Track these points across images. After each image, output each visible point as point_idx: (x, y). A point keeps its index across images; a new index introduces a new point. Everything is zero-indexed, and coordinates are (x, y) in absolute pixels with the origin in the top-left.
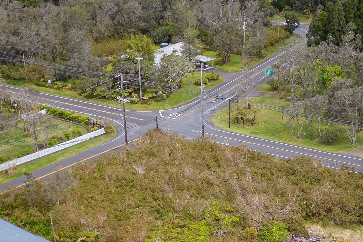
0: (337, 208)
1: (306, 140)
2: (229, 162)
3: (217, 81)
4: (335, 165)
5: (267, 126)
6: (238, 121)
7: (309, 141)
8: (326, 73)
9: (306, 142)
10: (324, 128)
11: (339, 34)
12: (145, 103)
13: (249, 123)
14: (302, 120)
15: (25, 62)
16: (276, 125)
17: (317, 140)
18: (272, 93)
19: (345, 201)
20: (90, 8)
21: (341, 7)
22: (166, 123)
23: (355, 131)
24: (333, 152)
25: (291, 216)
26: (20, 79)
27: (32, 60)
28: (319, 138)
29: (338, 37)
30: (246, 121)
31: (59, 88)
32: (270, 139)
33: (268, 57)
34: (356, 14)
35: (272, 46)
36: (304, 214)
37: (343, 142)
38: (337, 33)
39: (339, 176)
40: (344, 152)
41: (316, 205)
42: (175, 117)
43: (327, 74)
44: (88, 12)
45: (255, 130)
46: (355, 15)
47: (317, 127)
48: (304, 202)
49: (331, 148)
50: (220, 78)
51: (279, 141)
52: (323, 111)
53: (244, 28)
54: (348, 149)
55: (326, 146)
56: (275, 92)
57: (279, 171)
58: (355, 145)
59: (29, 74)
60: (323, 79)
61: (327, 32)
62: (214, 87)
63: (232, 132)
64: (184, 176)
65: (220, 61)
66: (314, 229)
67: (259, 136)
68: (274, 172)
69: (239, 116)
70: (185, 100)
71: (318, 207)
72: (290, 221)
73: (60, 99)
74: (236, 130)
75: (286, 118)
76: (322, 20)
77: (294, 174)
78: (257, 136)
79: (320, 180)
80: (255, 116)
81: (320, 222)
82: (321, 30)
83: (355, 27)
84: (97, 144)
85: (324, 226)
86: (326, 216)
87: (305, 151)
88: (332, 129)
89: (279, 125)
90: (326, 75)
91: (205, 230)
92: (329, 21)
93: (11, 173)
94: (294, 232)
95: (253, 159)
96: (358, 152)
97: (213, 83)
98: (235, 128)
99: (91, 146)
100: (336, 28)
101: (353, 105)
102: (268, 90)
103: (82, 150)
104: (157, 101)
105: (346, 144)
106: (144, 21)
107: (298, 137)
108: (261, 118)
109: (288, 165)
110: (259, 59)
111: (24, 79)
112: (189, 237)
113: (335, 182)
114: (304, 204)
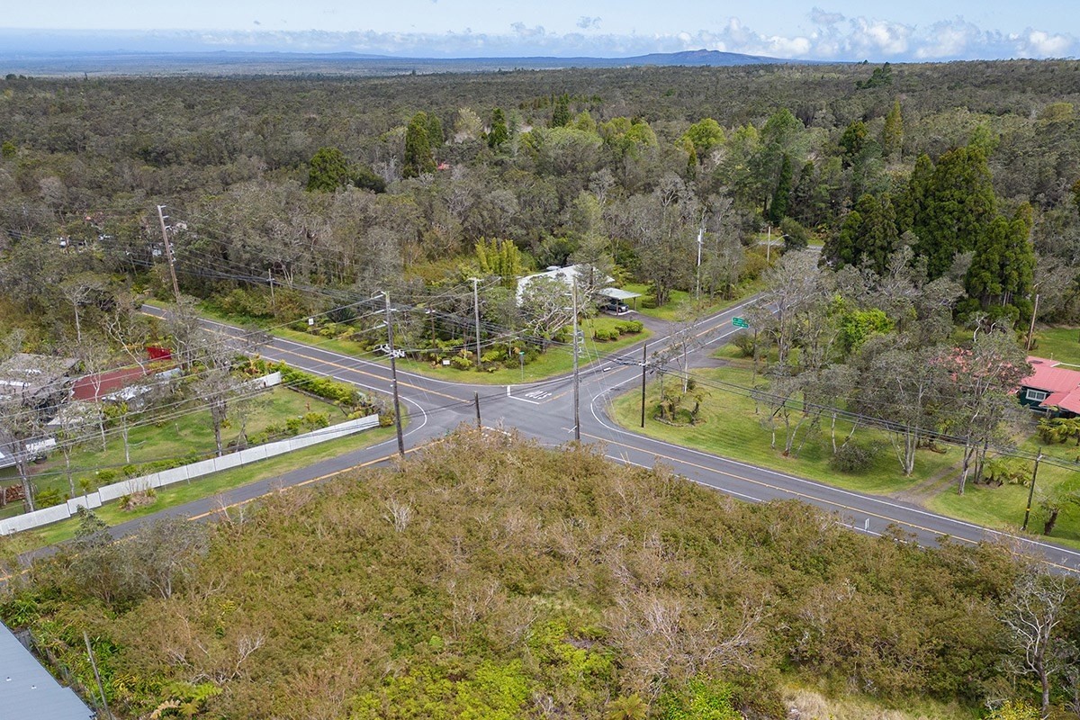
0: (870, 650)
1: (804, 461)
2: (617, 504)
3: (638, 336)
4: (867, 525)
5: (723, 425)
6: (662, 413)
7: (810, 463)
8: (854, 323)
9: (802, 464)
10: (843, 435)
11: (883, 254)
12: (485, 369)
13: (685, 418)
14: (796, 418)
15: (274, 284)
16: (742, 425)
17: (826, 462)
18: (741, 361)
19: (892, 628)
20: (424, 198)
21: (889, 204)
22: (513, 411)
23: (912, 446)
24: (862, 491)
25: (745, 662)
26: (264, 316)
27: (290, 281)
28: (832, 459)
29: (881, 260)
30: (678, 413)
31: (330, 336)
32: (724, 454)
33: (743, 300)
34: (918, 218)
35: (753, 279)
36: (780, 658)
37: (885, 470)
38: (879, 253)
39: (875, 555)
40: (886, 492)
41: (814, 638)
42: (535, 400)
43: (856, 326)
44: (420, 204)
45: (696, 434)
46: (915, 219)
47: (829, 435)
48: (783, 625)
49: (856, 481)
50: (644, 330)
51: (741, 460)
52: (843, 399)
53: (699, 239)
54: (896, 487)
55: (847, 478)
56: (749, 361)
57: (732, 532)
58: (911, 478)
59: (280, 307)
60: (847, 336)
61: (858, 251)
62: (630, 346)
63: (645, 435)
64: (502, 535)
65: (652, 301)
66: (804, 704)
67: (701, 447)
68: (718, 534)
69: (666, 404)
70: (566, 368)
71: (817, 643)
72: (742, 678)
73: (337, 358)
74: (656, 432)
75: (764, 412)
76: (851, 227)
77: (765, 542)
78: (696, 447)
79: (827, 562)
80: (697, 405)
81: (823, 681)
82: (847, 247)
83: (916, 241)
84: (354, 447)
85: (830, 694)
86: (837, 664)
87: (798, 486)
88: (863, 439)
89: (749, 425)
90: (854, 328)
91: (513, 689)
92: (865, 230)
93: (135, 503)
94: (750, 711)
95: (678, 499)
96: (918, 494)
97: (629, 338)
98: (653, 427)
99: (341, 451)
100: (878, 243)
101: (911, 388)
102: (736, 356)
103: (316, 460)
104: (509, 367)
105: (891, 475)
106: (522, 227)
107: (786, 454)
108: (713, 409)
109: (755, 519)
110: (724, 301)
111: (272, 316)
112: (462, 714)
113: (864, 570)
114: (782, 630)
